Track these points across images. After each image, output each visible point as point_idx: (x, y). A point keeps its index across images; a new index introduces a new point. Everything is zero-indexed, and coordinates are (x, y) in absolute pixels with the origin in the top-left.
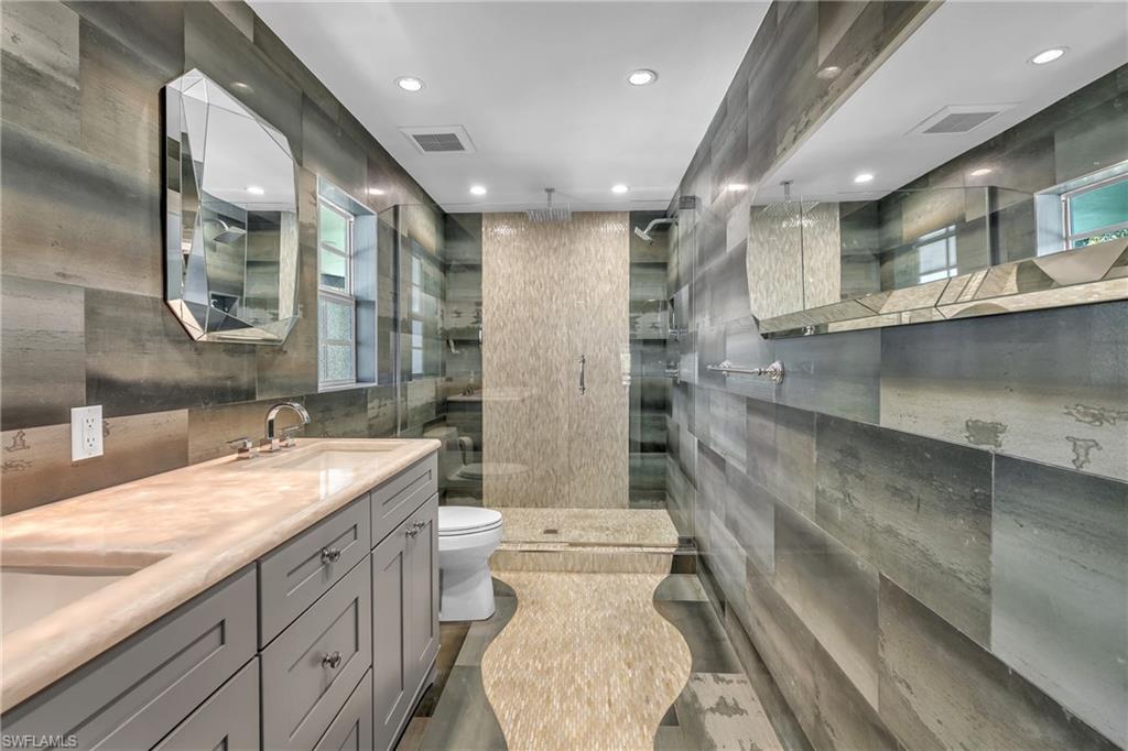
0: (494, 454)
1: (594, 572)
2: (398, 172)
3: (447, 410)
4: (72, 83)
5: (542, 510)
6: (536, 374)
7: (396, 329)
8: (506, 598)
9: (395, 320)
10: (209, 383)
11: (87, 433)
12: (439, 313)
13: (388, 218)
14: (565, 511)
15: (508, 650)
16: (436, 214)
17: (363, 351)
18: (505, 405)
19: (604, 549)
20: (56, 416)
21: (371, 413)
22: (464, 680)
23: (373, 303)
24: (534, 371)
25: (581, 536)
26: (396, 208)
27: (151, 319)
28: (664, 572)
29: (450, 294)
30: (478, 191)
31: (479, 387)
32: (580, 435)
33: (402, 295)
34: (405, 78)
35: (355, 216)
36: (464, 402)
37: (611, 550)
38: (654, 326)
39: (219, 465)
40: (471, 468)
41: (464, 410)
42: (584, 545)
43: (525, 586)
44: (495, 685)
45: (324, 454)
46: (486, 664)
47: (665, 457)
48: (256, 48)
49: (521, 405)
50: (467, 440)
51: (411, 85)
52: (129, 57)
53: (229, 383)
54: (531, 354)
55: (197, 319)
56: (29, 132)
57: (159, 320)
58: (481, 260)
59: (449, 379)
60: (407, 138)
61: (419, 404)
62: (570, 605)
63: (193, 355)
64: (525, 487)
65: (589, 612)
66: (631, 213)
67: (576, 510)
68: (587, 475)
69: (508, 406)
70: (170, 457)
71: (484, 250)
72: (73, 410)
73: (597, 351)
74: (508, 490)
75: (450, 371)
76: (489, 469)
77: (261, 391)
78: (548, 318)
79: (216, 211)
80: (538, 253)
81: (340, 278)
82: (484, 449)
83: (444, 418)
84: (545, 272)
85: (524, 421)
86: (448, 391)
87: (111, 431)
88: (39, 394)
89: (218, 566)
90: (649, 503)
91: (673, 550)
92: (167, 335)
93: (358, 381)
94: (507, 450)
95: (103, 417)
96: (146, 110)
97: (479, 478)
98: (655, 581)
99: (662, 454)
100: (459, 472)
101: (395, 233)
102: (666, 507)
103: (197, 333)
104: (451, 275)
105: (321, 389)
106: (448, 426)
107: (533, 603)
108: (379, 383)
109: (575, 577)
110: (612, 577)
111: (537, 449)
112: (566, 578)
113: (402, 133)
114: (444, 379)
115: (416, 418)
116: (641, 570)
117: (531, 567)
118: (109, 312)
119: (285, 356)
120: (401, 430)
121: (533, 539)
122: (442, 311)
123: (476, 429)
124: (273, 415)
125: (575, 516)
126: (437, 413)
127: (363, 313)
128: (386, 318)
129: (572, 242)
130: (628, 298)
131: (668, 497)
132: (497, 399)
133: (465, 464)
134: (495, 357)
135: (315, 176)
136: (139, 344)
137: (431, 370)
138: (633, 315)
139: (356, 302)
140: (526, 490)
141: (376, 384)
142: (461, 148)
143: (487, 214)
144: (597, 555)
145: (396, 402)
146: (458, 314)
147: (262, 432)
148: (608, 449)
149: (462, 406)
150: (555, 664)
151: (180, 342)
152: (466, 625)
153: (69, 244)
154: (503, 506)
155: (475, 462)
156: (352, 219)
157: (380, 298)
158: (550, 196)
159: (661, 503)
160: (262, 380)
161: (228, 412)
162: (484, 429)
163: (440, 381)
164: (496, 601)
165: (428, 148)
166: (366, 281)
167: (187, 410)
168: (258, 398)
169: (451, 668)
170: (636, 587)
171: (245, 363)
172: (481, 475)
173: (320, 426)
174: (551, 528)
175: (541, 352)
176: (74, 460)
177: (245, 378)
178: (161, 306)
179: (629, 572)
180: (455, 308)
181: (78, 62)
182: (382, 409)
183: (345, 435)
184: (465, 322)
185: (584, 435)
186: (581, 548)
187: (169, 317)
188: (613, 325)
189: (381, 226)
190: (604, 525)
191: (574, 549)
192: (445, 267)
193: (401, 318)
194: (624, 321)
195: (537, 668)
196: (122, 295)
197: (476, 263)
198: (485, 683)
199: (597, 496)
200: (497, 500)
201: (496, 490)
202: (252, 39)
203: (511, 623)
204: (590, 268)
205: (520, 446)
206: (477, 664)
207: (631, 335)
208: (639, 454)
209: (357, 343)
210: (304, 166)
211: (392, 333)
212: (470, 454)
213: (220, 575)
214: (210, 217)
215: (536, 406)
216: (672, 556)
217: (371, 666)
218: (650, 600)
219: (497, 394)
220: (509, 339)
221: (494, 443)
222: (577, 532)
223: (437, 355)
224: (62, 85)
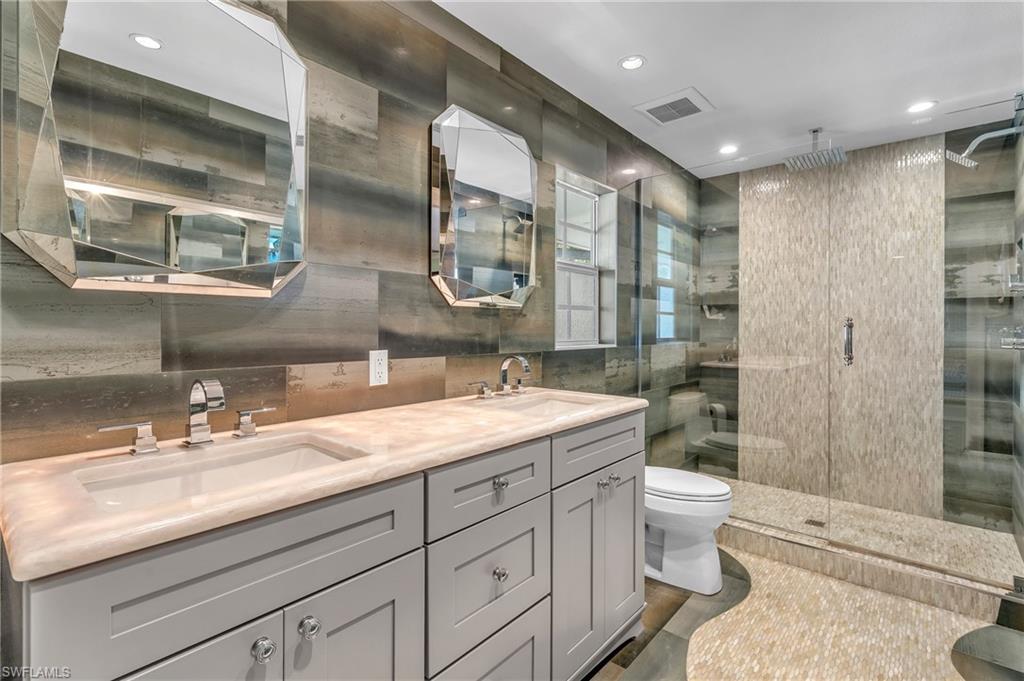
0: (752, 426)
1: (864, 586)
2: (643, 149)
3: (700, 376)
4: (373, 136)
5: (810, 497)
6: (803, 342)
7: (637, 295)
8: (736, 582)
9: (637, 287)
10: (461, 338)
11: (378, 368)
12: (691, 279)
13: (631, 194)
14: (842, 504)
15: (725, 635)
16: (689, 183)
17: (605, 315)
18: (765, 374)
19: (880, 560)
20: (361, 355)
21: (608, 372)
22: (668, 647)
23: (613, 271)
24: (801, 338)
25: (856, 538)
26: (638, 183)
27: (421, 291)
28: (984, 618)
29: (704, 260)
30: (729, 149)
31: (735, 356)
32: (864, 416)
33: (643, 261)
34: (626, 59)
35: (599, 195)
36: (719, 369)
37: (890, 564)
38: (990, 279)
39: (463, 401)
40: (722, 437)
41: (718, 376)
42: (851, 548)
43: (764, 575)
44: (700, 666)
45: (549, 403)
46: (695, 642)
47: (1011, 460)
48: (502, 75)
49: (784, 375)
50: (719, 407)
51: (632, 64)
52: (411, 109)
53: (477, 339)
54: (797, 319)
55: (451, 290)
56: (349, 174)
57: (426, 291)
58: (738, 221)
59: (703, 345)
60: (642, 113)
61: (664, 367)
62: (817, 614)
63: (450, 315)
64: (788, 467)
65: (843, 630)
66: (947, 134)
67: (857, 506)
68: (875, 466)
69: (769, 374)
70: (431, 391)
71: (741, 210)
72: (371, 352)
73: (891, 312)
74: (767, 467)
75: (704, 336)
76: (745, 440)
77: (503, 347)
78: (819, 277)
79: (517, 209)
80: (807, 204)
81: (585, 251)
82: (740, 418)
83: (697, 384)
84: (816, 224)
85: (787, 392)
86: (702, 356)
87: (394, 368)
88: (352, 341)
89: (387, 469)
90: (981, 519)
91: (1003, 592)
92: (431, 302)
93: (601, 342)
94: (766, 423)
95: (389, 358)
96: (419, 144)
97: (734, 449)
98: (964, 626)
99: (1006, 456)
100: (704, 439)
101: (638, 206)
102: (1013, 533)
103: (451, 300)
104: (705, 241)
105: (558, 347)
106: (701, 391)
107: (768, 596)
108: (618, 344)
109: (834, 584)
110: (890, 600)
111: (804, 425)
112: (822, 581)
113: (636, 111)
114: (697, 344)
115: (661, 380)
116: (941, 604)
117: (776, 556)
118: (394, 286)
119: (524, 319)
120: (642, 390)
121: (790, 527)
122: (695, 277)
123: (732, 396)
124: (506, 365)
125: (855, 513)
126: (687, 377)
127: (606, 281)
128: (627, 285)
129: (853, 185)
130: (943, 245)
131: (1015, 518)
132: (756, 367)
133: (716, 431)
134: (753, 323)
135: (554, 168)
136: (412, 309)
137: (681, 334)
138: (950, 267)
139: (600, 272)
140: (790, 470)
141: (615, 346)
142: (696, 110)
143: (744, 172)
144: (869, 565)
145: (638, 363)
146: (713, 279)
147: (498, 379)
148: (908, 438)
149: (716, 372)
150: (777, 674)
151: (439, 307)
152: (686, 594)
153: (370, 242)
154: (761, 483)
155: (728, 431)
156: (597, 199)
157: (620, 266)
158: (815, 138)
159: (1002, 523)
160: (504, 337)
161: (476, 360)
162: (740, 398)
163: (692, 346)
164: (724, 581)
165: (664, 119)
166: (607, 253)
167: (444, 358)
168: (500, 352)
169: (659, 630)
170: (927, 624)
171: (490, 324)
172: (737, 447)
173: (556, 379)
174: (817, 519)
175: (810, 317)
176: (371, 385)
177: (490, 336)
178: (427, 281)
179: (920, 601)
180: (709, 273)
181: (377, 121)
182: (621, 368)
183: (581, 389)
184: (721, 285)
185: (870, 416)
186: (845, 551)
187: (434, 289)
188: (915, 281)
189: (621, 202)
190: (894, 532)
191: (835, 550)
192: (699, 234)
193: (643, 284)
194: (934, 275)
195: (753, 668)
196: (401, 274)
197: (733, 225)
198: (689, 659)
199: (891, 496)
200: (754, 475)
201: (753, 464)
202: (499, 70)
203: (736, 608)
204: (880, 214)
205: (783, 420)
206: (686, 638)
207: (947, 293)
208: (982, 453)
209: (600, 309)
210: (544, 160)
211: (633, 300)
212: (722, 422)
213: (386, 477)
214: (512, 214)
215: (803, 377)
216: (998, 601)
217: (550, 594)
218: (947, 648)
219: (755, 362)
220: (770, 303)
221: (752, 413)
222: (853, 532)
223: (689, 321)
224: (369, 139)
